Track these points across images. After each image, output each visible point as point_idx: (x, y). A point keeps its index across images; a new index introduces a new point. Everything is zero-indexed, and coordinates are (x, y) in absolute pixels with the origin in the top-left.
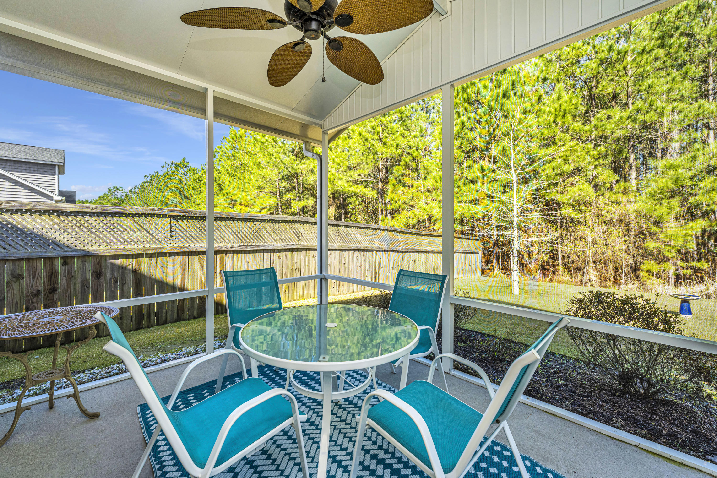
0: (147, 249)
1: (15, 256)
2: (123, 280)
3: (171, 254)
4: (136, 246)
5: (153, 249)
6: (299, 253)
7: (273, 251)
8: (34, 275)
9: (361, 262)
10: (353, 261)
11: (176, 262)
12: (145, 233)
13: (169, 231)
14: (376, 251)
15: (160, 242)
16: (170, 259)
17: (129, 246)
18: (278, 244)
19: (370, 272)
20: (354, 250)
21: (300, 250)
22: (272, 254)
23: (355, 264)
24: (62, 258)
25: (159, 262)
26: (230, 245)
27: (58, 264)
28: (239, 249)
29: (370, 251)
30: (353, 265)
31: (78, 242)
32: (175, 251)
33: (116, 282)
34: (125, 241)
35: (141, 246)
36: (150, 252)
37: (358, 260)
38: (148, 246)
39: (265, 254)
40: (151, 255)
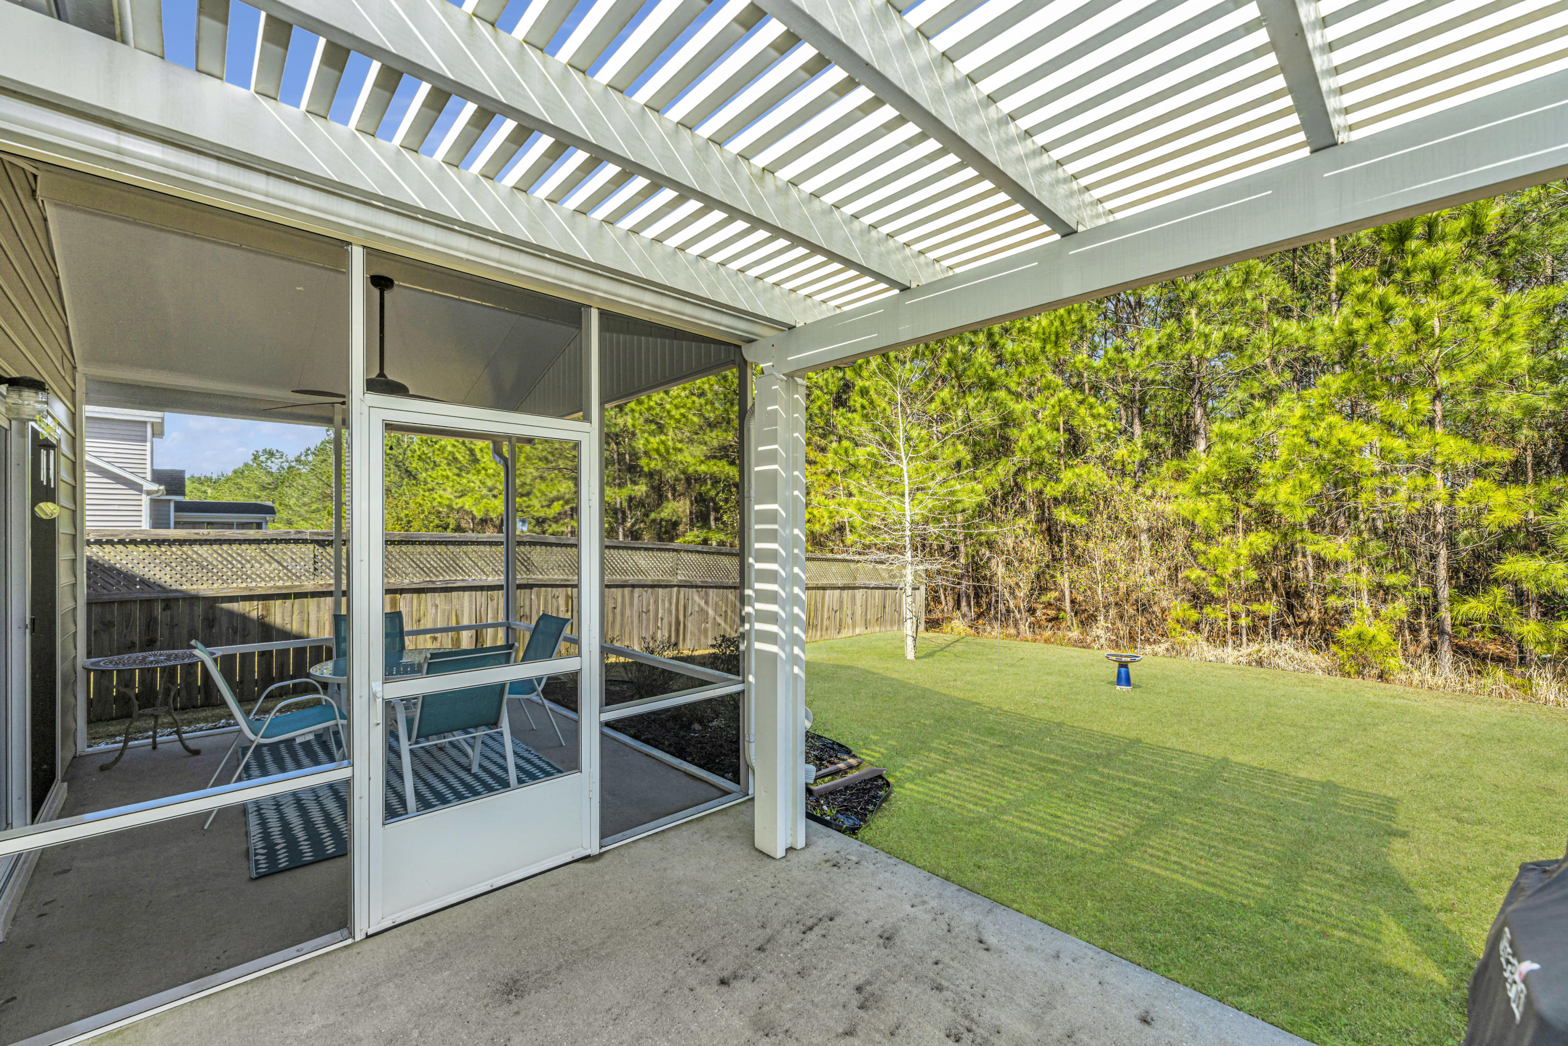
0: (279, 588)
1: (105, 598)
2: (244, 629)
3: (314, 594)
4: (263, 584)
5: (287, 587)
6: (528, 591)
7: (481, 588)
8: (128, 621)
9: (648, 604)
10: (632, 604)
11: (322, 606)
12: (275, 565)
13: (311, 562)
14: (679, 586)
15: (299, 578)
16: (312, 602)
17: (254, 584)
18: (490, 579)
19: (666, 621)
20: (633, 586)
21: (530, 586)
22: (479, 593)
23: (635, 608)
24: (163, 600)
25: (296, 607)
26: (407, 581)
27: (159, 608)
28: (421, 586)
29: (666, 586)
30: (632, 611)
31: (184, 579)
32: (320, 589)
33: (235, 632)
34: (249, 577)
35: (271, 584)
36: (284, 591)
37: (641, 602)
38: (280, 583)
39: (467, 594)
40: (285, 597)
